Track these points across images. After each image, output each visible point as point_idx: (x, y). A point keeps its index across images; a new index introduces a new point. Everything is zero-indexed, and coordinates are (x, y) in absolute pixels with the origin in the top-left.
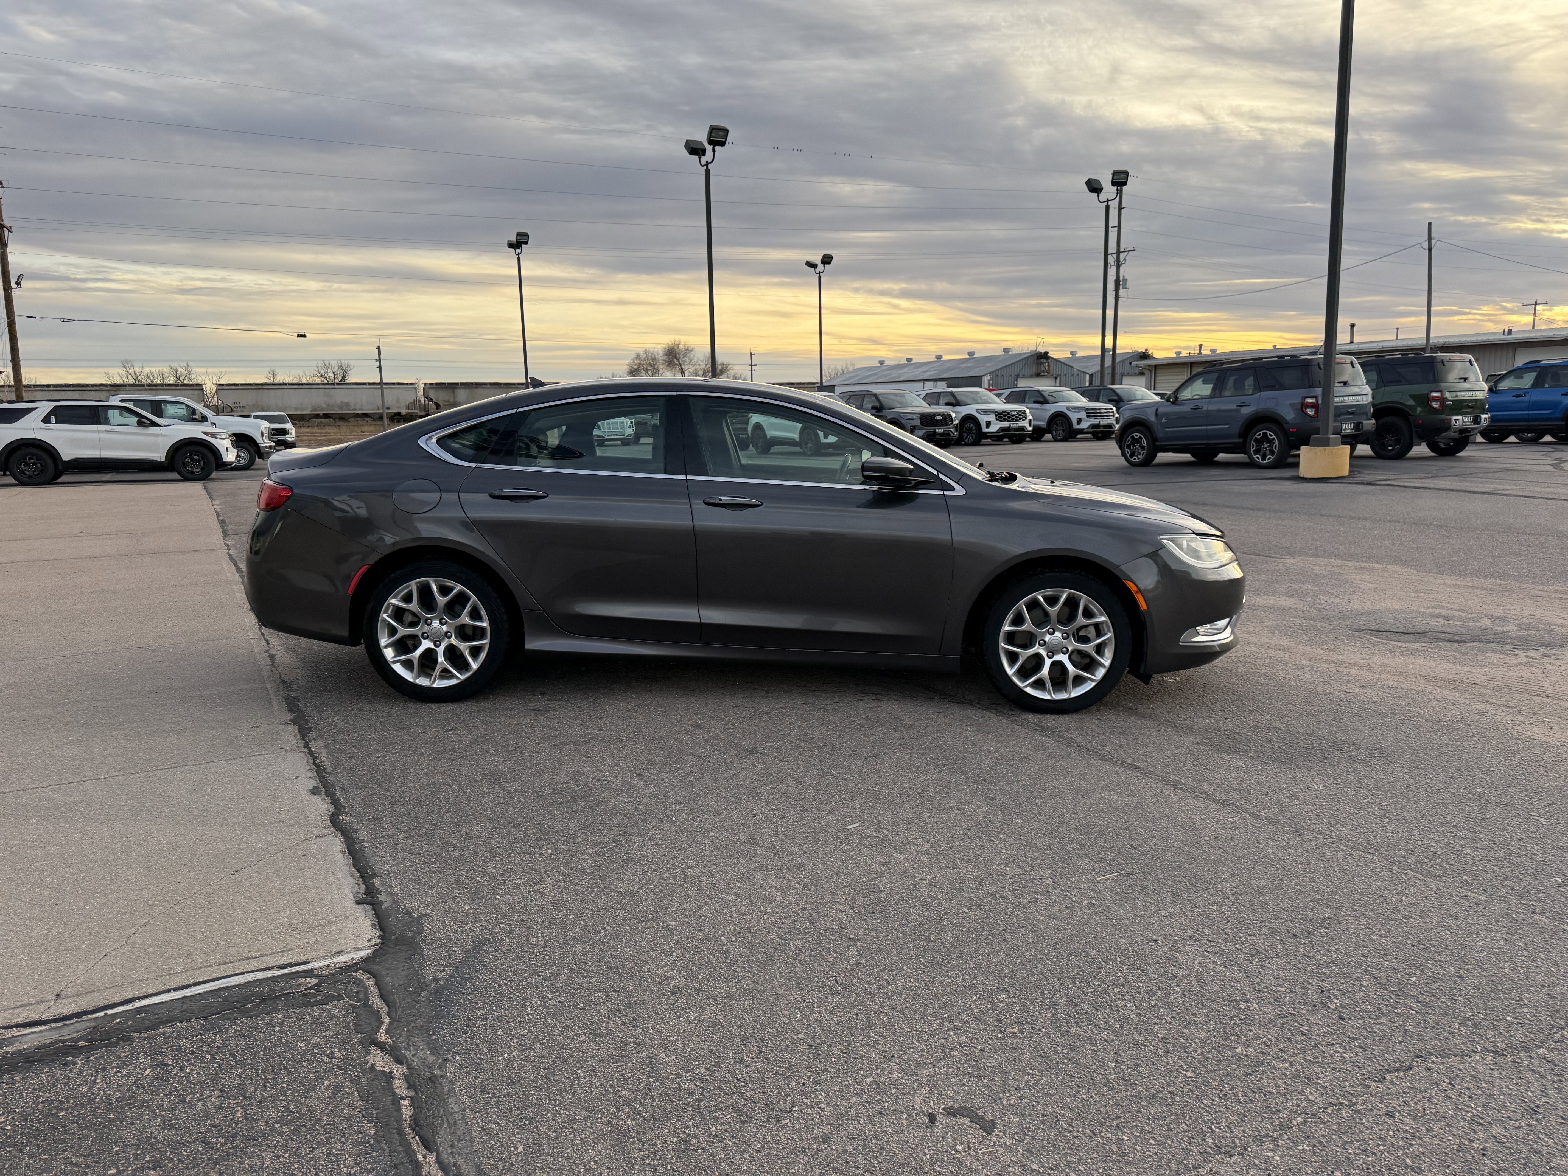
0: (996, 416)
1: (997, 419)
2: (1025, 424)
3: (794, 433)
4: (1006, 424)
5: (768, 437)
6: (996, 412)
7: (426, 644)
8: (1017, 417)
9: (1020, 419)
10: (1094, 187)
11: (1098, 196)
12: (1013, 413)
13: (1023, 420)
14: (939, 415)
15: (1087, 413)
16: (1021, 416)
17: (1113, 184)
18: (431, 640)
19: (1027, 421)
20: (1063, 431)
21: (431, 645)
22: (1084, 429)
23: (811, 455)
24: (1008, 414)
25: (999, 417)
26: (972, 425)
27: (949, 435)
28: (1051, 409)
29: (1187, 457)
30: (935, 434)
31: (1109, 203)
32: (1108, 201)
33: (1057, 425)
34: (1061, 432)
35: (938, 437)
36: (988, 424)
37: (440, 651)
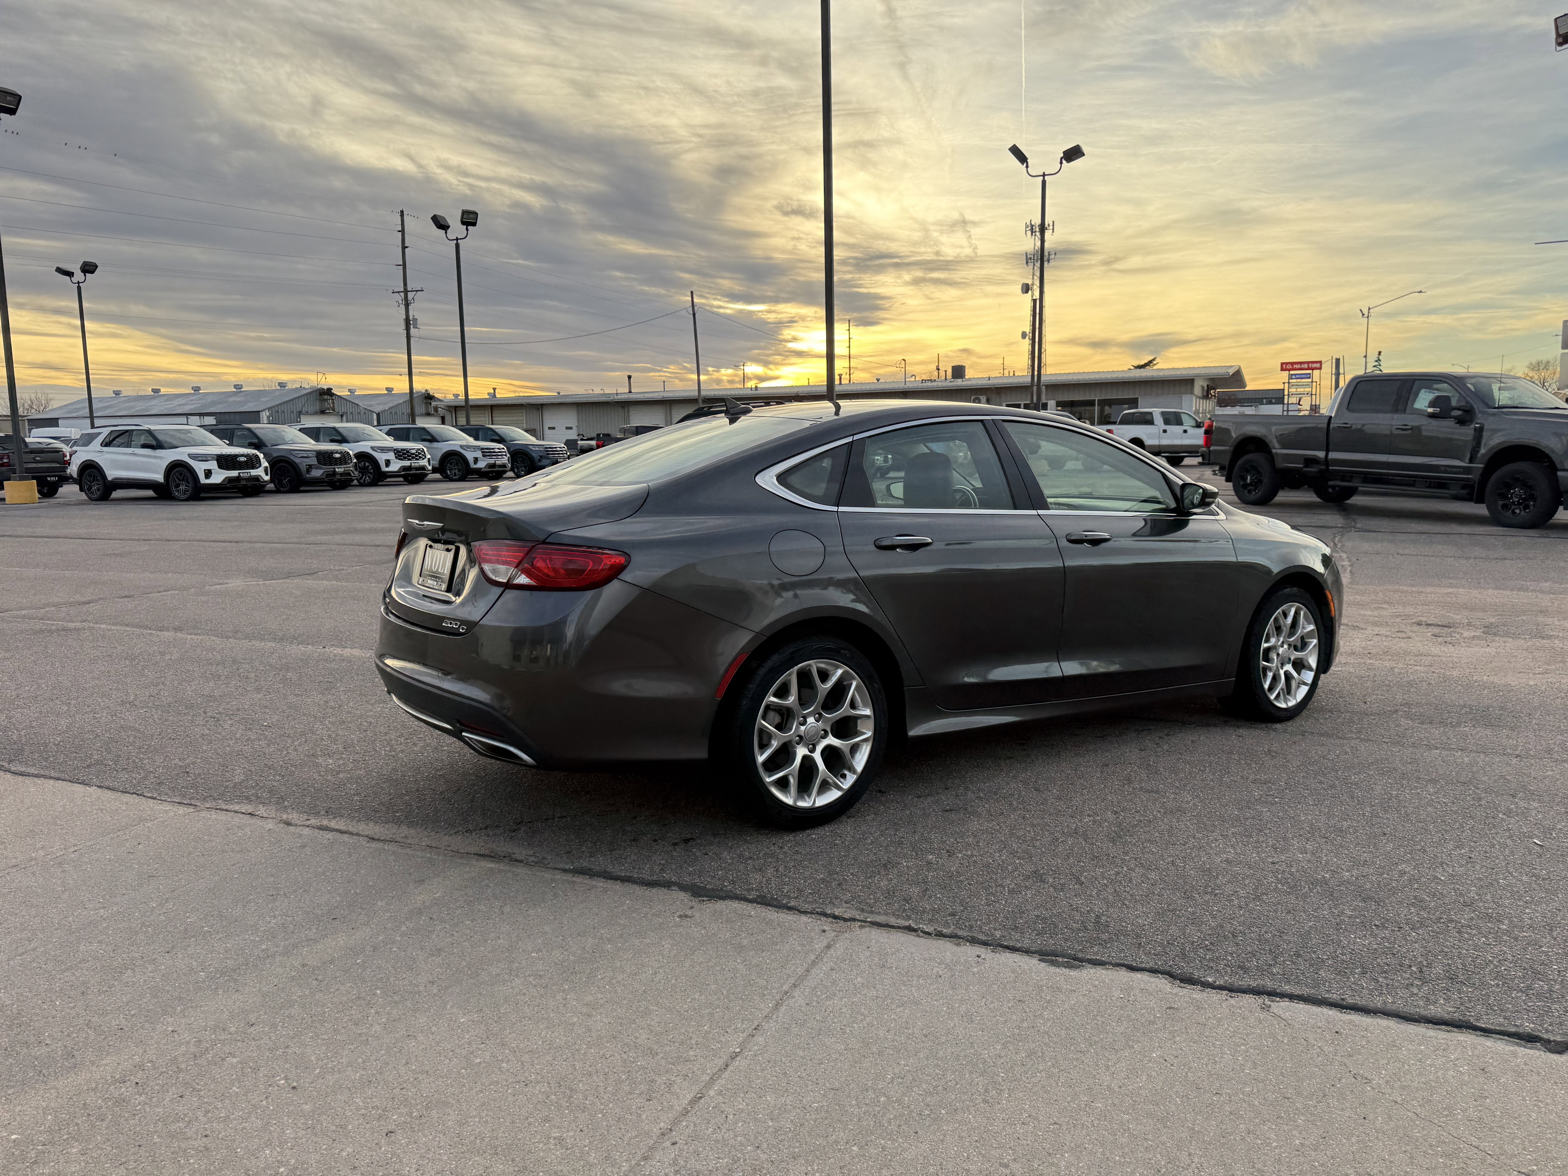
0: (395, 454)
1: (396, 458)
2: (423, 462)
3: (157, 472)
4: (407, 463)
5: (109, 478)
6: (395, 450)
7: (801, 752)
8: (416, 456)
9: (420, 457)
10: (441, 224)
11: (446, 233)
12: (413, 451)
13: (423, 459)
14: (337, 453)
15: (482, 452)
16: (419, 455)
17: (463, 223)
19: (426, 460)
20: (459, 470)
22: (481, 469)
23: (187, 500)
24: (408, 452)
25: (399, 455)
26: (367, 464)
27: (349, 474)
28: (443, 448)
30: (334, 473)
31: (459, 241)
32: (457, 239)
33: (451, 464)
34: (457, 471)
35: (338, 477)
36: (388, 463)
37: (817, 757)
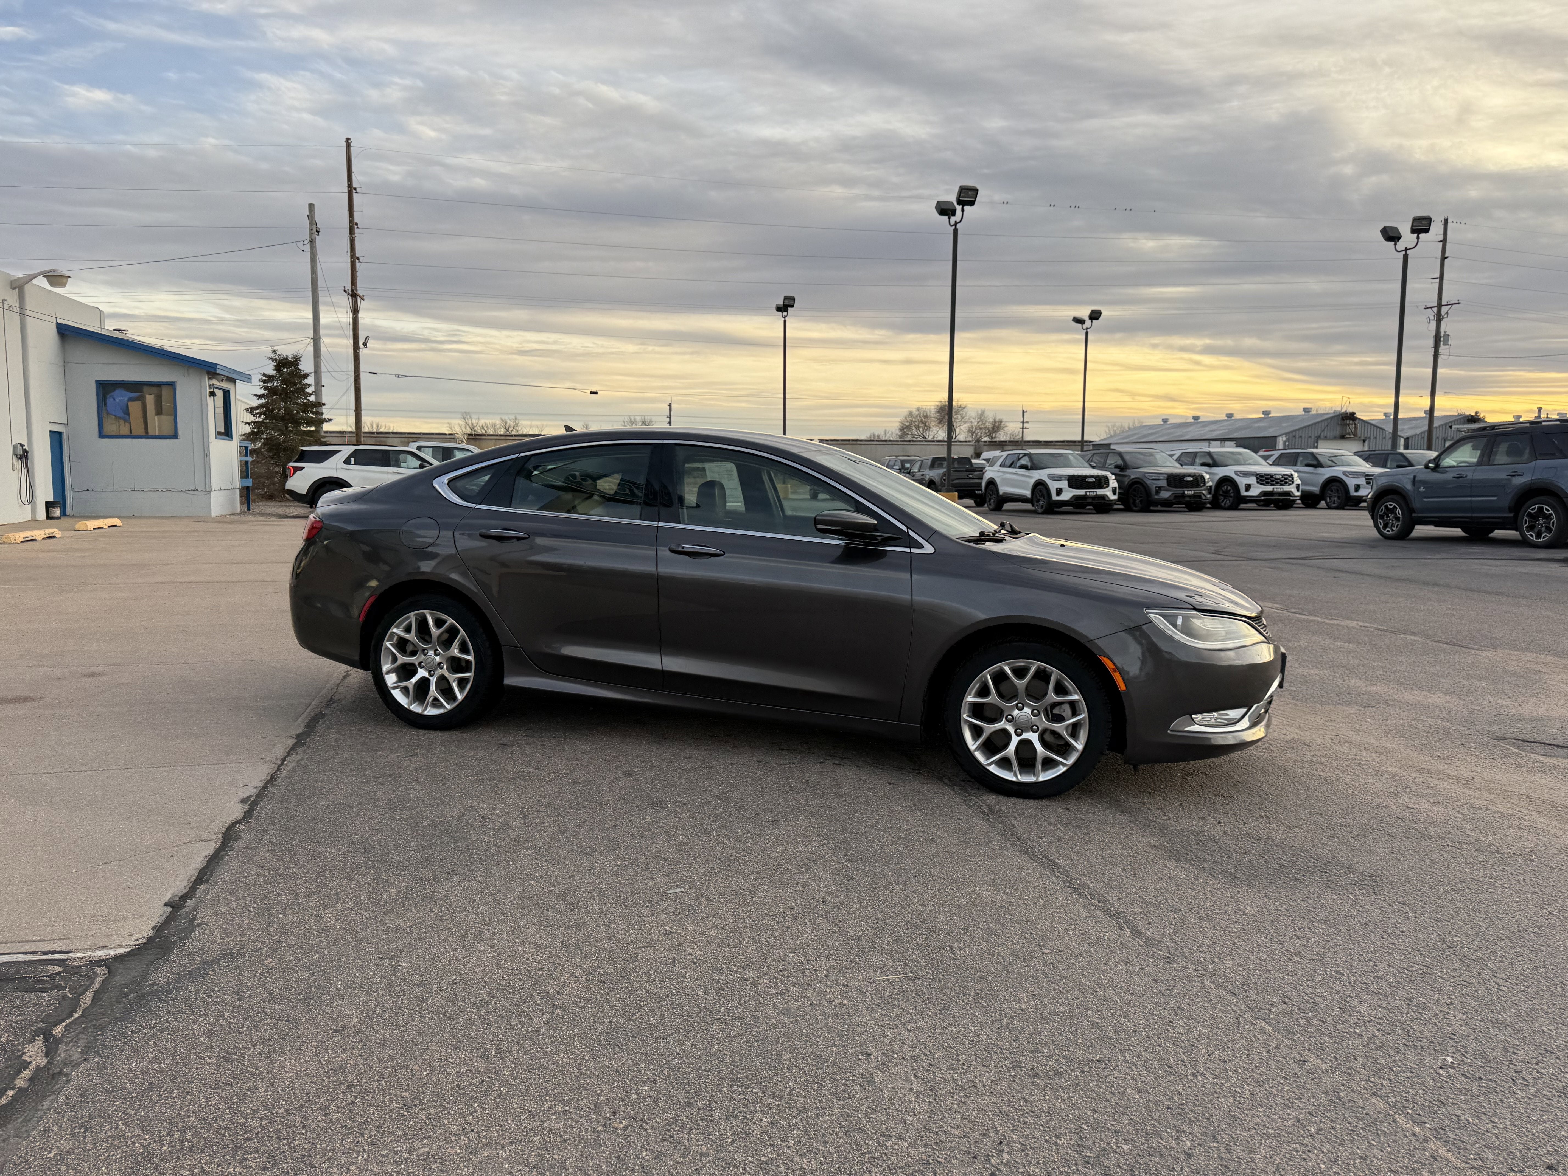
0: (1257, 478)
1: (1258, 482)
2: (1292, 488)
3: (1026, 489)
4: (1269, 488)
5: (1001, 493)
6: (1257, 474)
7: (422, 673)
8: (1282, 481)
9: (1286, 483)
10: (1391, 235)
11: (1395, 245)
12: (1278, 477)
13: (1290, 484)
14: (1190, 475)
15: (1366, 479)
16: (1287, 480)
17: (1413, 231)
18: (426, 670)
19: (1294, 485)
20: (1339, 498)
21: (426, 674)
22: (1363, 497)
23: (1042, 513)
24: (1272, 477)
25: (1261, 480)
26: (1229, 488)
27: (1200, 497)
28: (1326, 473)
29: (1458, 532)
30: (1183, 496)
31: (1408, 252)
32: (1406, 249)
33: (1332, 491)
34: (1336, 499)
35: (1188, 499)
36: (1248, 487)
37: (433, 680)
